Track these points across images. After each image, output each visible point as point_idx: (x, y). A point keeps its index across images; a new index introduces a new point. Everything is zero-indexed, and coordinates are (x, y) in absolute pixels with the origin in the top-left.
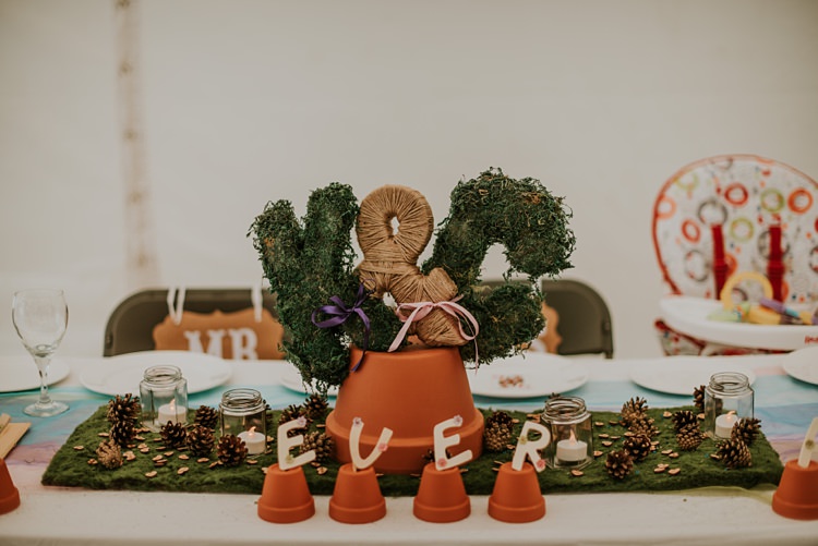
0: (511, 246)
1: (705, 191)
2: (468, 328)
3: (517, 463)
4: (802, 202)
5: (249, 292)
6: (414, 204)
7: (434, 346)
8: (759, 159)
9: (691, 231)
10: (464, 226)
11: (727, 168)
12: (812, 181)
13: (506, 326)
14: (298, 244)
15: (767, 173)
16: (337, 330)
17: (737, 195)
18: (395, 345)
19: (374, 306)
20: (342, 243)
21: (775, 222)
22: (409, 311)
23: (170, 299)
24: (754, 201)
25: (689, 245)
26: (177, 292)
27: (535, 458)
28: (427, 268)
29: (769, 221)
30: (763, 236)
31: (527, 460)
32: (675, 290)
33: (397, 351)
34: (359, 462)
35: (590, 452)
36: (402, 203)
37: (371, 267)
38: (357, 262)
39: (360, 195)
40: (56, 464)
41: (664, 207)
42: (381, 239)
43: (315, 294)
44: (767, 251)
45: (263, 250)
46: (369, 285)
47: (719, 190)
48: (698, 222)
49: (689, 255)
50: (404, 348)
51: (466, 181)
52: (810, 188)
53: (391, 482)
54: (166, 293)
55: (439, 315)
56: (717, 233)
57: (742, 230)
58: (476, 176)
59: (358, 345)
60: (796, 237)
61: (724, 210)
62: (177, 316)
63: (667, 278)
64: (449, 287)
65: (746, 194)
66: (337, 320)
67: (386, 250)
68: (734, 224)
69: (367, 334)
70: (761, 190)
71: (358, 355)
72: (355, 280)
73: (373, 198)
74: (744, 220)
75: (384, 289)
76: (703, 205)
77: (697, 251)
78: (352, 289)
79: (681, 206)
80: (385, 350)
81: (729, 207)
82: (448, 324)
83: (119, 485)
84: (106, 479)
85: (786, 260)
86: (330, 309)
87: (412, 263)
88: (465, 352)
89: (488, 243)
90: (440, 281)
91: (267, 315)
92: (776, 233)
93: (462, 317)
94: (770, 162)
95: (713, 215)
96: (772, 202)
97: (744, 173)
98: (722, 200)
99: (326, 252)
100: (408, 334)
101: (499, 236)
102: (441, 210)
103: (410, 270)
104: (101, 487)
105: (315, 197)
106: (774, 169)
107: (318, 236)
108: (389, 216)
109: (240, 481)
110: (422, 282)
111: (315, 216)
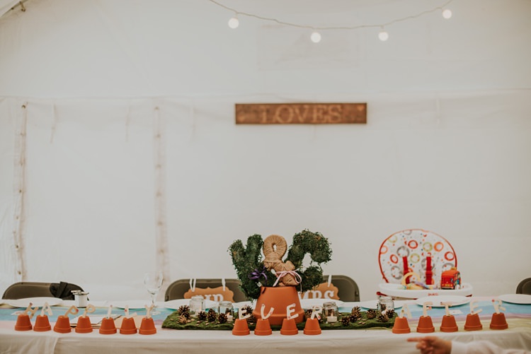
0: (312, 254)
1: (400, 243)
2: (298, 280)
3: (312, 318)
4: (439, 247)
5: (221, 280)
6: (281, 240)
7: (287, 285)
8: (422, 230)
9: (394, 258)
10: (297, 247)
11: (409, 234)
12: (444, 239)
13: (310, 279)
14: (244, 254)
15: (425, 236)
16: (257, 281)
17: (413, 245)
18: (275, 285)
19: (269, 273)
20: (258, 253)
21: (429, 255)
22: (279, 275)
23: (191, 283)
24: (420, 247)
25: (393, 265)
26: (193, 280)
27: (318, 316)
28: (285, 262)
29: (426, 255)
30: (423, 261)
31: (315, 317)
32: (387, 281)
33: (276, 286)
34: (263, 317)
35: (338, 319)
36: (277, 241)
37: (268, 261)
38: (263, 259)
39: (264, 238)
40: (165, 322)
41: (383, 250)
42: (270, 252)
43: (250, 269)
44: (425, 267)
45: (233, 255)
46: (267, 266)
47: (406, 242)
48: (397, 255)
49: (393, 268)
50: (277, 286)
51: (297, 233)
52: (443, 241)
53: (273, 326)
54: (189, 280)
55: (289, 275)
56: (405, 259)
57: (415, 259)
58: (301, 232)
59: (264, 285)
60: (437, 261)
61: (408, 251)
62: (193, 289)
63: (384, 278)
64: (293, 267)
65: (417, 245)
66: (257, 277)
67: (272, 255)
68: (412, 257)
69: (266, 281)
70: (423, 243)
71: (263, 288)
72: (262, 265)
73: (268, 238)
74: (415, 254)
75: (272, 268)
76: (399, 249)
77: (396, 267)
78: (261, 267)
79: (390, 249)
80: (272, 286)
81: (410, 249)
82: (292, 278)
83: (187, 328)
84: (183, 326)
85: (433, 271)
86: (254, 274)
87: (281, 259)
88: (297, 288)
89: (305, 253)
90: (289, 265)
91: (227, 288)
92: (429, 259)
93: (296, 276)
94: (427, 232)
95: (403, 253)
96: (427, 248)
97: (416, 236)
98: (407, 246)
99: (253, 255)
100: (279, 282)
101: (308, 251)
102: (290, 243)
103: (280, 261)
104: (181, 329)
105: (250, 238)
106: (428, 234)
107: (250, 251)
108: (273, 244)
109: (226, 326)
110: (283, 265)
111: (249, 245)
